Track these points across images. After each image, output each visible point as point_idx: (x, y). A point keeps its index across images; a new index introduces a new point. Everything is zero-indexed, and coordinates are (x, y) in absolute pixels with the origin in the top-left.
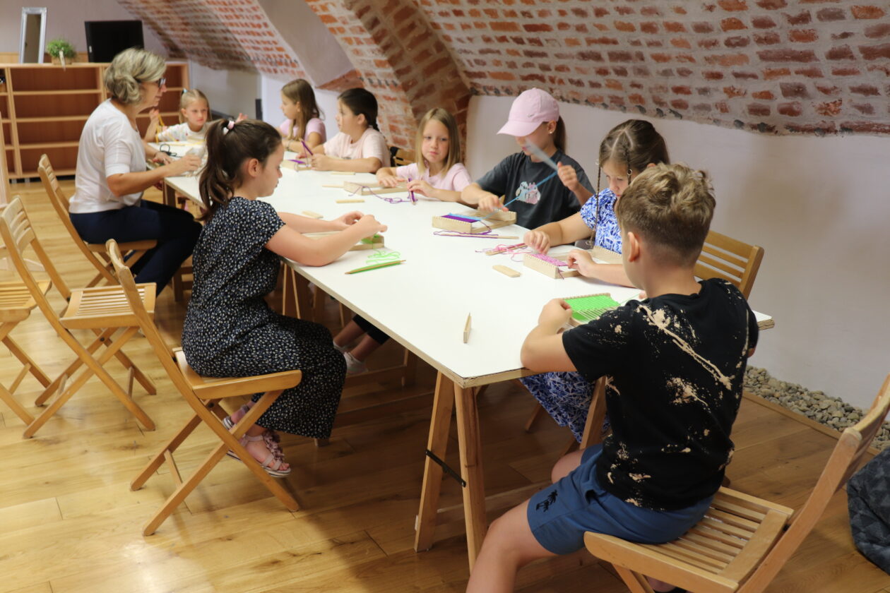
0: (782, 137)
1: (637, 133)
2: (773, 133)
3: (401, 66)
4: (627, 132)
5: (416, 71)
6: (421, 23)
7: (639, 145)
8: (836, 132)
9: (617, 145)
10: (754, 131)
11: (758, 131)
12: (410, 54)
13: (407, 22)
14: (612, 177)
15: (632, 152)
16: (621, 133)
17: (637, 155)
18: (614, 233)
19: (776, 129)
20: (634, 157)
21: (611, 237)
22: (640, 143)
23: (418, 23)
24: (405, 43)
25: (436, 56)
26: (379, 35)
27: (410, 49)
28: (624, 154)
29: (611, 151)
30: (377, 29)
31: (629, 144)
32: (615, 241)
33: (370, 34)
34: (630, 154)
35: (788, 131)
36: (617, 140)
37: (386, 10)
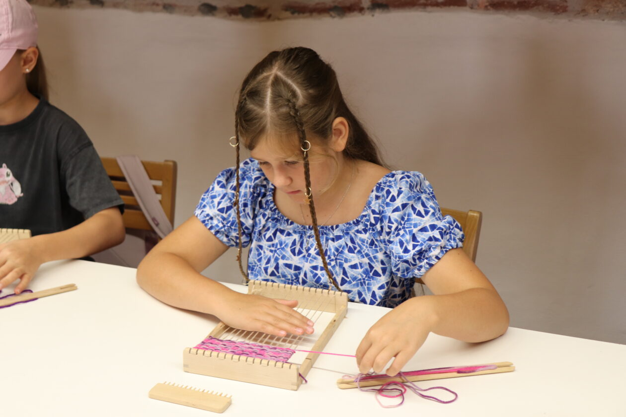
0: (277, 22)
1: (299, 70)
2: (264, 18)
4: (280, 74)
7: (311, 91)
8: (361, 10)
9: (274, 101)
10: (233, 17)
11: (240, 17)
14: (274, 163)
15: (305, 106)
16: (271, 78)
17: (312, 111)
18: (297, 251)
19: (269, 12)
20: (308, 115)
21: (295, 261)
22: (312, 87)
28: (292, 113)
29: (265, 115)
31: (294, 94)
32: (306, 267)
34: (302, 112)
35: (288, 14)
36: (269, 94)
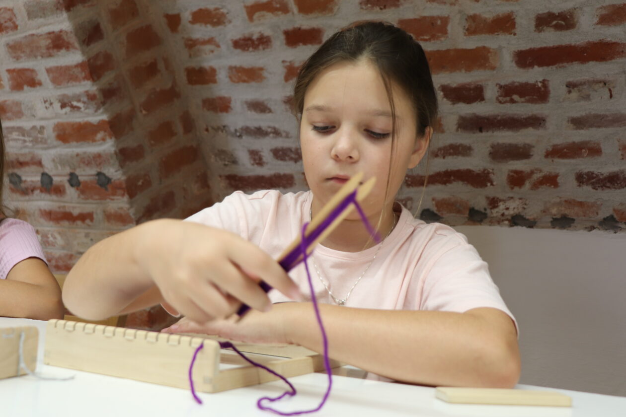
3: (130, 142)
5: (150, 161)
6: (167, 68)
12: (146, 122)
13: (146, 57)
23: (161, 66)
24: (140, 97)
25: (181, 140)
26: (99, 63)
27: (144, 112)
30: (97, 47)
33: (83, 53)
37: (117, 16)
